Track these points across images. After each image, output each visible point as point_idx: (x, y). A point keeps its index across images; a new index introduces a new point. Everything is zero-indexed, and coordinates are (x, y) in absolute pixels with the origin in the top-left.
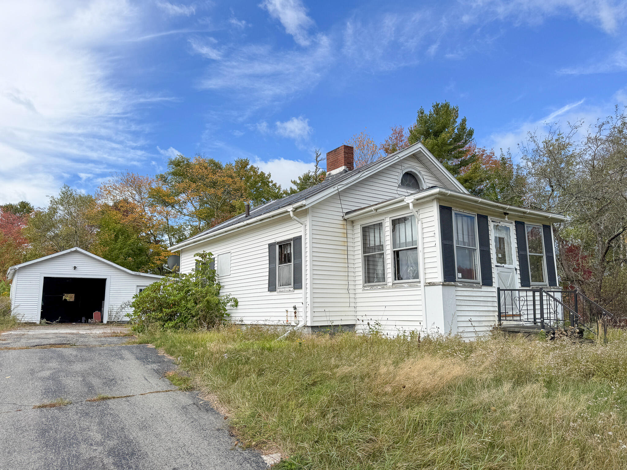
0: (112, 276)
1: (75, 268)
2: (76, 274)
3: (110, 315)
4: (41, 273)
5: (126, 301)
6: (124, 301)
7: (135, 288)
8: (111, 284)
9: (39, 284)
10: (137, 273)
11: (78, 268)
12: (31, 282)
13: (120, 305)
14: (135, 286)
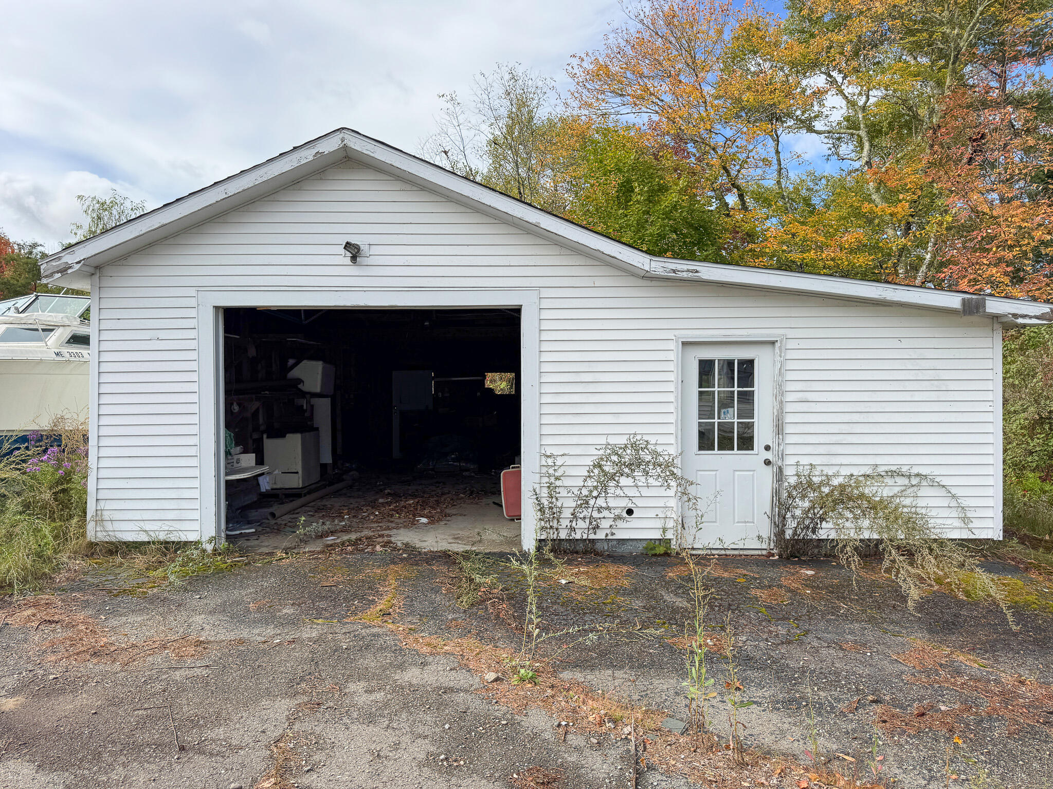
0: (545, 293)
1: (354, 251)
2: (364, 289)
3: (548, 514)
4: (199, 288)
5: (623, 440)
6: (613, 440)
7: (671, 356)
8: (545, 336)
9: (193, 344)
10: (683, 267)
11: (374, 254)
12: (162, 334)
13: (589, 461)
14: (672, 345)
